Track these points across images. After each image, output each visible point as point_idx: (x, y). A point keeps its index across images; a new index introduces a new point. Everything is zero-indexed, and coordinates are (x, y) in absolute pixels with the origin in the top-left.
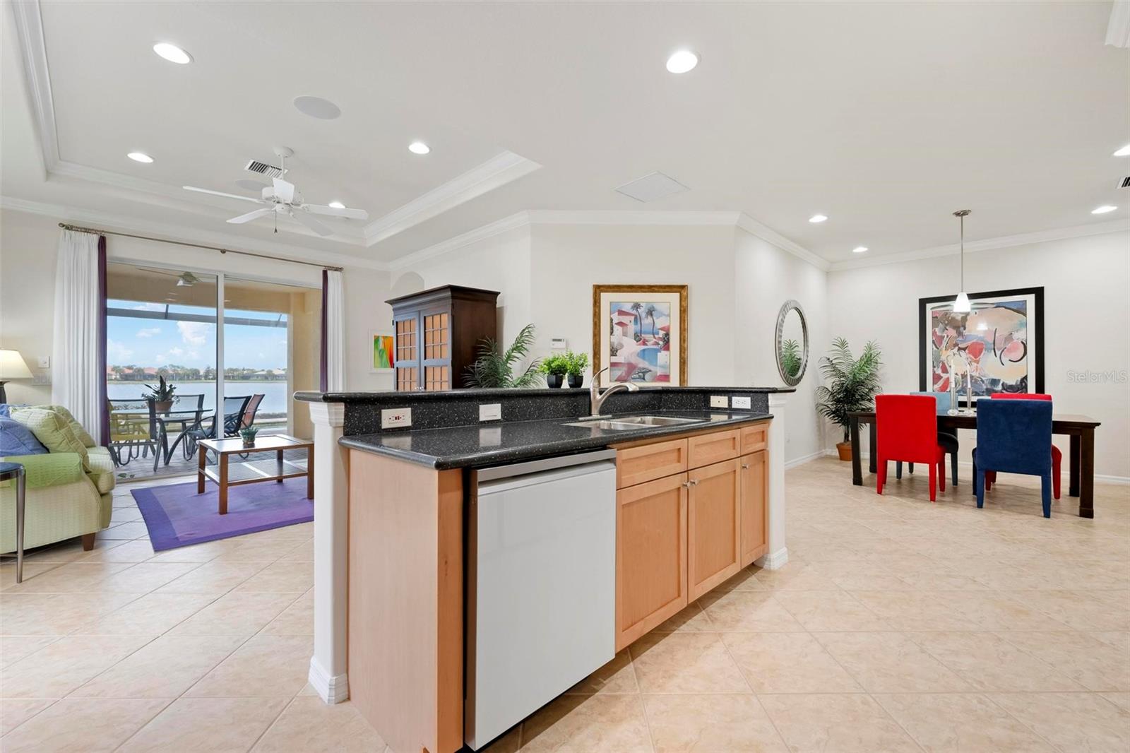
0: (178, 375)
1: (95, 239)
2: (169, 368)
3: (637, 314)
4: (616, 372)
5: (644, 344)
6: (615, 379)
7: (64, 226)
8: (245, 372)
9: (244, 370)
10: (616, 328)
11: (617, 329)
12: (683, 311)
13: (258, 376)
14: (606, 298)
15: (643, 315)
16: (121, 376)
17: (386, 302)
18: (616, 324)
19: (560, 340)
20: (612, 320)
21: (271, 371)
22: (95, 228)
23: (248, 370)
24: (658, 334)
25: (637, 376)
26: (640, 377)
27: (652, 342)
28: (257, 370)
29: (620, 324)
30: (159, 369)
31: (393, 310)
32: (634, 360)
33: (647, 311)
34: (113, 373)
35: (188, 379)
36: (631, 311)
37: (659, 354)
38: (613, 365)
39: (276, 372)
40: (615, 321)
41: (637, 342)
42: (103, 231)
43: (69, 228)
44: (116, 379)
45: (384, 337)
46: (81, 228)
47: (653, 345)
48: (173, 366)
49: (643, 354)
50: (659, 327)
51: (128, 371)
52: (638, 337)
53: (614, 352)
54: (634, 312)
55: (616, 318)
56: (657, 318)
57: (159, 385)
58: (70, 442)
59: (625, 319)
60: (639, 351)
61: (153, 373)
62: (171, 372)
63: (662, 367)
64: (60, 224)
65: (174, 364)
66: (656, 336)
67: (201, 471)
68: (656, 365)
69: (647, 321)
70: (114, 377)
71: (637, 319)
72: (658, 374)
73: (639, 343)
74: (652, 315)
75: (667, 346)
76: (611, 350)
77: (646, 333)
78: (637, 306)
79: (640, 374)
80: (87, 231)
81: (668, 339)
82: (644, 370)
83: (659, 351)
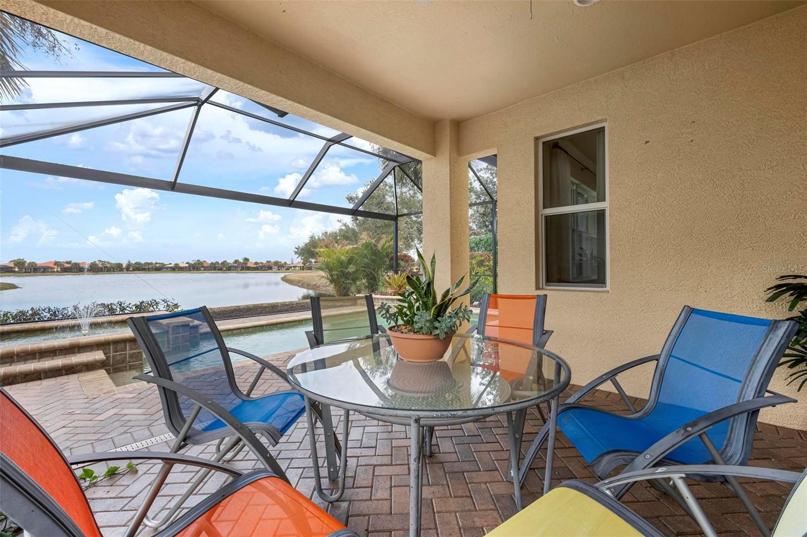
0: (106, 267)
2: (97, 262)
9: (156, 263)
16: (61, 269)
21: (178, 264)
23: (159, 263)
28: (166, 263)
30: (91, 263)
34: (55, 267)
35: (114, 271)
44: (57, 271)
51: (67, 265)
61: (86, 266)
62: (100, 266)
65: (102, 260)
70: (55, 270)
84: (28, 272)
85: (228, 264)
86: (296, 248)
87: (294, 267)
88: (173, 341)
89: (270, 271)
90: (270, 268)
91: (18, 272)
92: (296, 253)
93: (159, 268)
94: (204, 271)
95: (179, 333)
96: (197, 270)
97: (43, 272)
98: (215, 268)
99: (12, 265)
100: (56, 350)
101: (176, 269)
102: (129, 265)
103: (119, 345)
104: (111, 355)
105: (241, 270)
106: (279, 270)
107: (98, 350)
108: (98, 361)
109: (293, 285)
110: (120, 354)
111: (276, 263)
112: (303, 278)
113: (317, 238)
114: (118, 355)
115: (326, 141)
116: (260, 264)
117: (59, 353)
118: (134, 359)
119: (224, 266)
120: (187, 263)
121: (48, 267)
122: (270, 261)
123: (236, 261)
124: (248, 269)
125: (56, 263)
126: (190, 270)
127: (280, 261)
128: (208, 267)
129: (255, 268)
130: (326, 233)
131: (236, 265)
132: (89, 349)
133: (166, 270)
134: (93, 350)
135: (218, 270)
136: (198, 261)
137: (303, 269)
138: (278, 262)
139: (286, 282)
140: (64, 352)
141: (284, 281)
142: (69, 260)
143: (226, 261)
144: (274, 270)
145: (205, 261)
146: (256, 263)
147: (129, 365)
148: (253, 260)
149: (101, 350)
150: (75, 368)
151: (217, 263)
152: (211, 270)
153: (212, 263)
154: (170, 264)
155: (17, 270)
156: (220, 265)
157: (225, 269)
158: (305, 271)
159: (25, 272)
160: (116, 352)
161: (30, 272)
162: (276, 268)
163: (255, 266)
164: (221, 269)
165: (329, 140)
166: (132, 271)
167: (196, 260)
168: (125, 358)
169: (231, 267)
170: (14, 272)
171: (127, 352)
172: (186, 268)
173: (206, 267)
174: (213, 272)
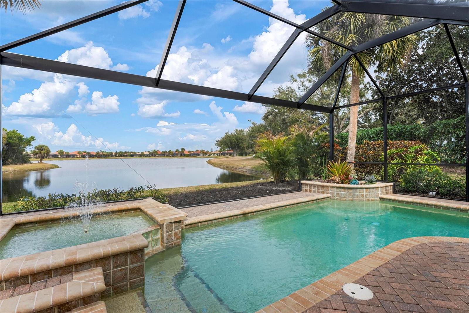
0: (104, 155)
2: (100, 152)
9: (131, 152)
13: (137, 155)
16: (81, 156)
21: (143, 153)
23: (133, 152)
30: (97, 152)
34: (78, 154)
35: (108, 157)
39: (145, 153)
44: (79, 157)
48: (101, 151)
51: (84, 154)
61: (94, 154)
62: (101, 154)
65: (102, 150)
70: (78, 156)
84: (65, 158)
85: (172, 152)
86: (216, 141)
87: (213, 154)
88: (167, 239)
89: (198, 157)
90: (198, 155)
91: (60, 158)
92: (216, 144)
93: (132, 155)
94: (158, 157)
95: (172, 230)
96: (154, 156)
97: (73, 157)
98: (165, 154)
99: (57, 154)
100: (50, 270)
101: (142, 155)
102: (116, 153)
103: (119, 258)
104: (111, 271)
105: (180, 156)
106: (204, 156)
107: (97, 266)
108: (96, 293)
109: (216, 167)
110: (121, 270)
111: (202, 152)
112: (223, 162)
113: (230, 134)
114: (118, 271)
115: (295, 28)
116: (192, 152)
117: (54, 274)
118: (135, 275)
119: (170, 154)
120: (148, 152)
121: (75, 155)
122: (198, 150)
123: (177, 151)
124: (184, 155)
125: (79, 153)
126: (150, 156)
127: (204, 150)
128: (160, 154)
129: (189, 155)
130: (237, 130)
131: (177, 153)
132: (87, 267)
133: (136, 156)
134: (91, 267)
135: (167, 156)
136: (155, 150)
137: (219, 156)
138: (203, 151)
139: (212, 165)
140: (60, 272)
141: (209, 164)
142: (85, 150)
143: (171, 151)
144: (200, 156)
145: (158, 151)
146: (189, 152)
147: (130, 283)
148: (187, 150)
149: (100, 266)
150: (70, 303)
151: (166, 152)
152: (162, 156)
153: (163, 152)
154: (139, 152)
155: (60, 156)
156: (168, 153)
157: (170, 155)
158: (221, 157)
159: (64, 158)
160: (116, 267)
161: (66, 158)
162: (202, 155)
163: (189, 153)
164: (168, 156)
165: (298, 27)
166: (118, 157)
167: (153, 149)
168: (126, 275)
169: (174, 154)
170: (58, 157)
171: (128, 266)
172: (147, 155)
173: (159, 154)
174: (163, 157)
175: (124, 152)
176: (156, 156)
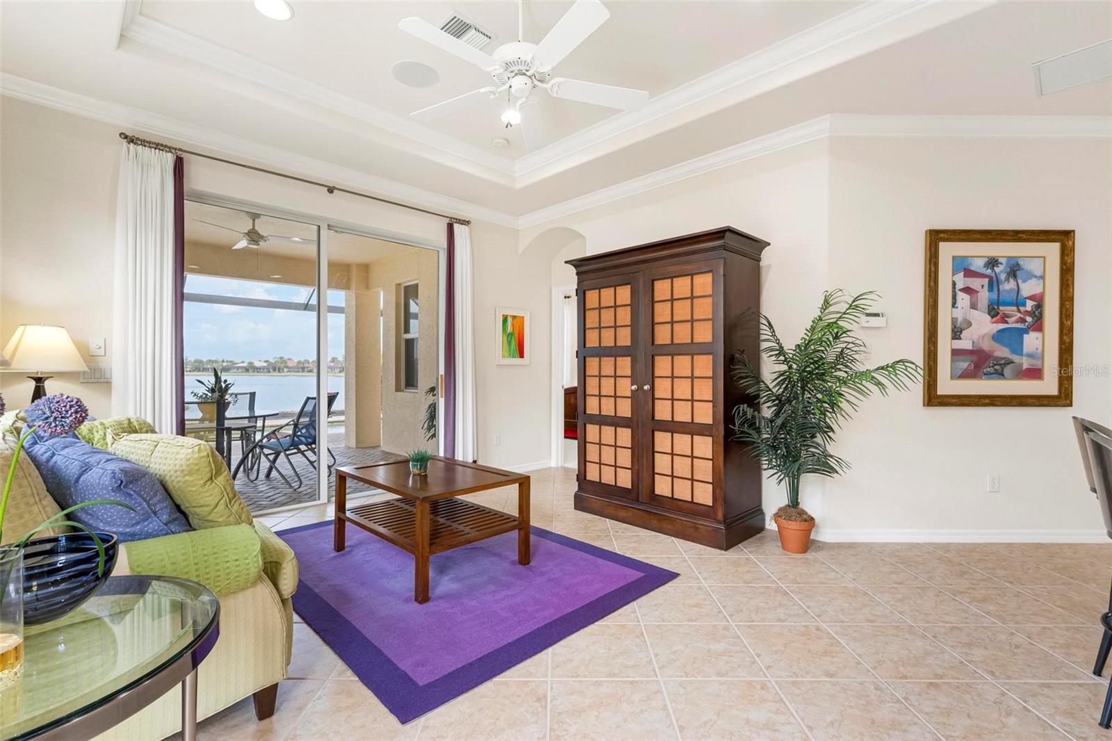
1: (169, 159)
3: (993, 275)
4: (961, 363)
5: (1004, 320)
6: (958, 376)
7: (126, 137)
8: (225, 364)
9: (223, 361)
10: (960, 295)
11: (963, 299)
12: (1067, 271)
13: (238, 368)
14: (948, 251)
15: (1003, 277)
17: (566, 262)
18: (960, 290)
19: (877, 315)
20: (954, 284)
21: (252, 363)
22: (169, 145)
24: (1024, 305)
25: (992, 370)
26: (996, 372)
27: (1013, 319)
28: (237, 362)
29: (967, 290)
31: (577, 274)
32: (986, 345)
33: (1009, 270)
36: (984, 271)
37: (1025, 336)
38: (956, 353)
39: (257, 364)
40: (960, 285)
41: (992, 318)
42: (180, 150)
43: (131, 140)
45: (514, 317)
46: (150, 142)
47: (1017, 322)
49: (998, 337)
50: (1025, 296)
52: (993, 311)
53: (956, 333)
54: (989, 272)
55: (961, 281)
56: (1024, 281)
57: (213, 380)
58: (230, 502)
59: (975, 283)
60: (994, 331)
63: (1030, 356)
64: (121, 134)
66: (1022, 309)
67: (342, 516)
68: (1021, 354)
69: (1009, 286)
71: (993, 283)
72: (1024, 367)
73: (995, 319)
74: (1015, 276)
75: (1038, 326)
76: (953, 330)
77: (1006, 304)
78: (992, 263)
79: (997, 367)
80: (158, 146)
81: (1041, 313)
82: (1003, 362)
83: (1026, 331)
96: (279, 371)
98: (303, 368)
101: (252, 369)
120: (265, 362)
126: (269, 372)
128: (293, 367)
133: (235, 370)
136: (281, 358)
172: (264, 368)
173: (291, 368)
174: (300, 374)
175: (205, 360)
176: (283, 370)
